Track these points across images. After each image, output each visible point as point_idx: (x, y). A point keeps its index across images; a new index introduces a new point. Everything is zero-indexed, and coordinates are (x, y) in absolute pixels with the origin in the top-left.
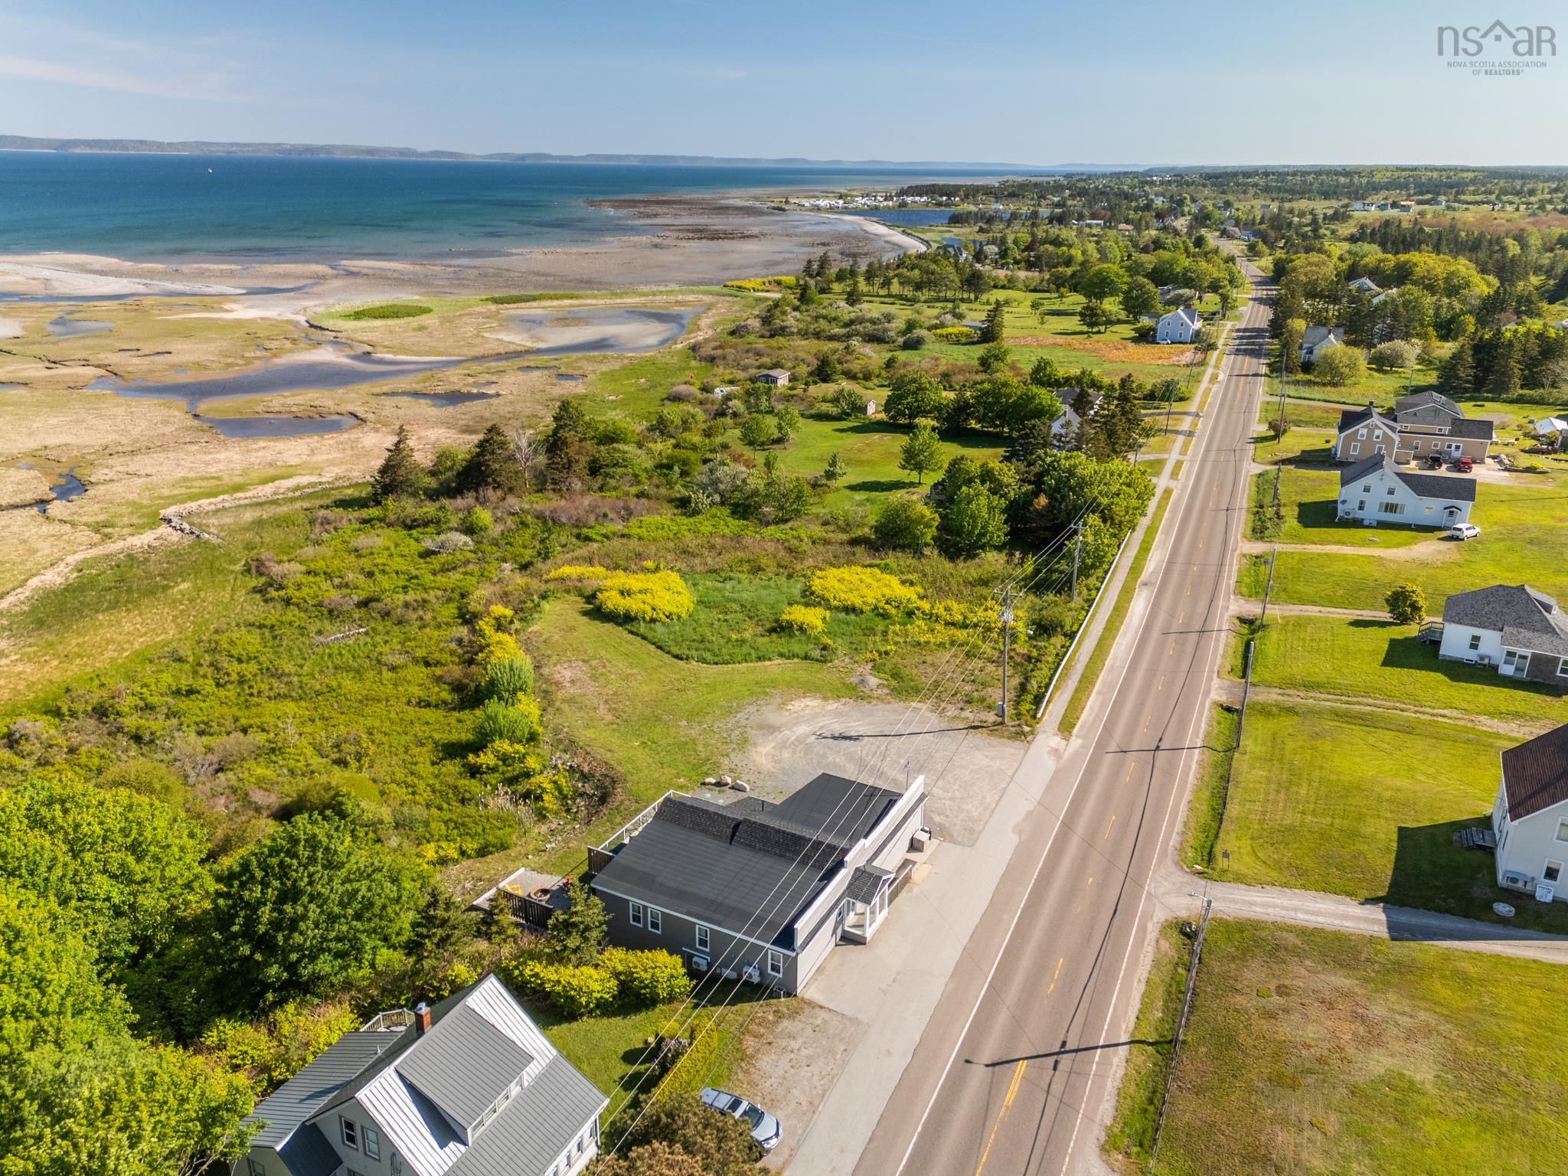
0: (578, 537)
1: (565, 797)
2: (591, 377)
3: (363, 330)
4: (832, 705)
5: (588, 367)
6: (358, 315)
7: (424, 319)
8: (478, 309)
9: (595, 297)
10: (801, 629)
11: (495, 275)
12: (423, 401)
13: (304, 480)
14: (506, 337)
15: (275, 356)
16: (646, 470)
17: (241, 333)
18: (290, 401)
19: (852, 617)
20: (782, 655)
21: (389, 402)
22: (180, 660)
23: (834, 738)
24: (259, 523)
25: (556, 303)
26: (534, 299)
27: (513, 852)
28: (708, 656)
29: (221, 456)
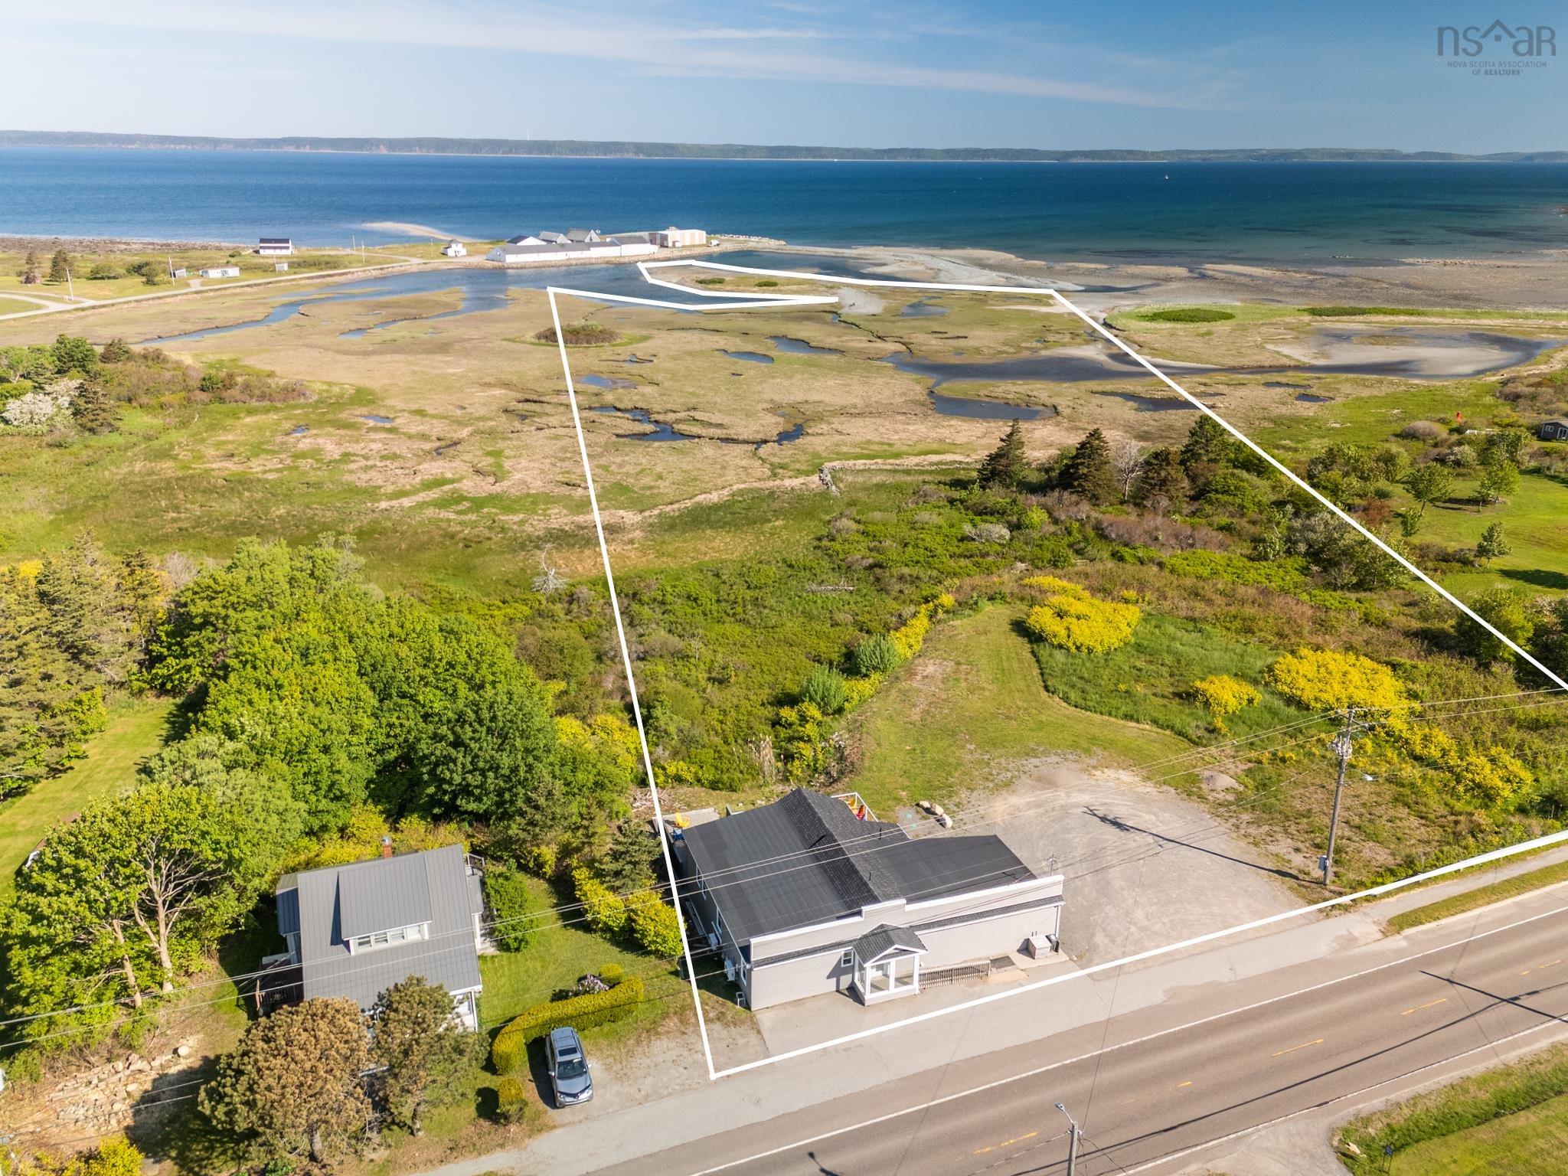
0: (1114, 555)
2: (1339, 400)
3: (1146, 331)
4: (1150, 788)
5: (1347, 388)
6: (1155, 317)
7: (1222, 327)
8: (1287, 319)
9: (1442, 315)
10: (1207, 704)
11: (1358, 286)
12: (1131, 404)
13: (949, 457)
14: (1285, 350)
15: (1046, 348)
16: (1259, 504)
17: (1038, 325)
18: (1014, 389)
20: (1155, 722)
21: (1098, 400)
23: (1104, 819)
24: (879, 486)
25: (1388, 318)
26: (1363, 312)
29: (911, 428)
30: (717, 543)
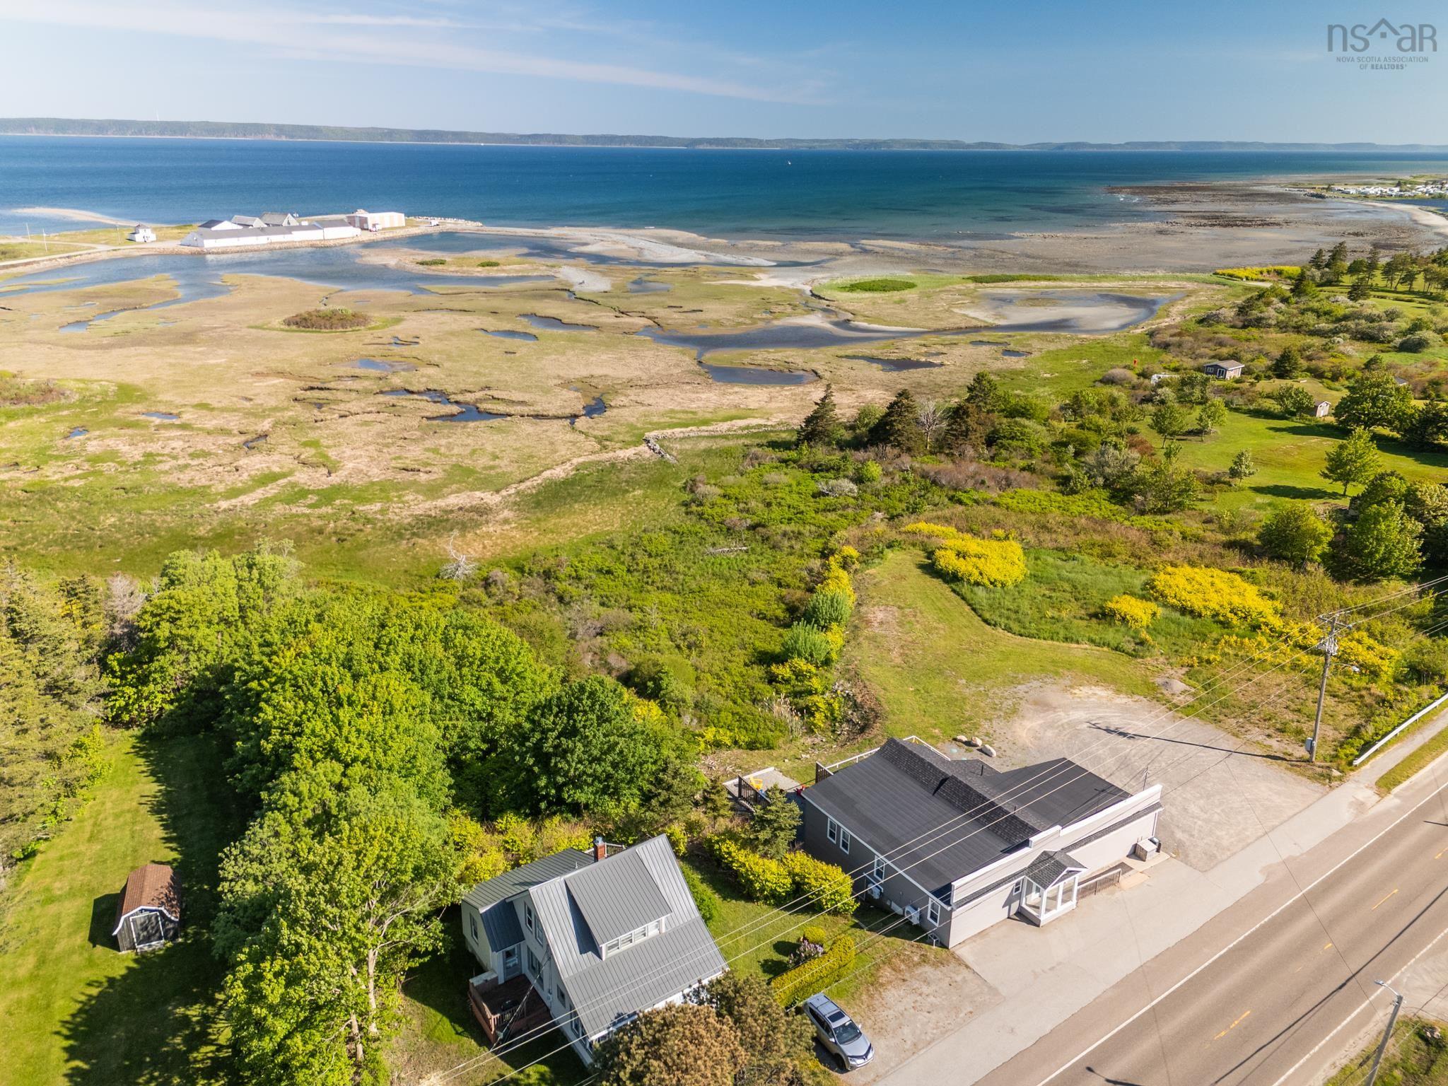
0: (951, 499)
1: (835, 719)
2: (1036, 354)
3: (852, 300)
4: (1123, 700)
5: (1036, 344)
6: (853, 288)
7: (909, 294)
8: (957, 287)
9: (1072, 280)
10: (1123, 619)
11: (990, 256)
12: (875, 365)
13: (754, 422)
14: (971, 313)
15: (776, 318)
16: (1042, 446)
17: (757, 298)
18: (771, 356)
19: (1188, 619)
20: (1092, 641)
21: (847, 363)
22: (612, 547)
23: (1108, 731)
24: (708, 452)
25: (1032, 284)
26: (1012, 279)
27: (775, 753)
28: (1015, 627)
29: (703, 396)
30: (590, 516)
